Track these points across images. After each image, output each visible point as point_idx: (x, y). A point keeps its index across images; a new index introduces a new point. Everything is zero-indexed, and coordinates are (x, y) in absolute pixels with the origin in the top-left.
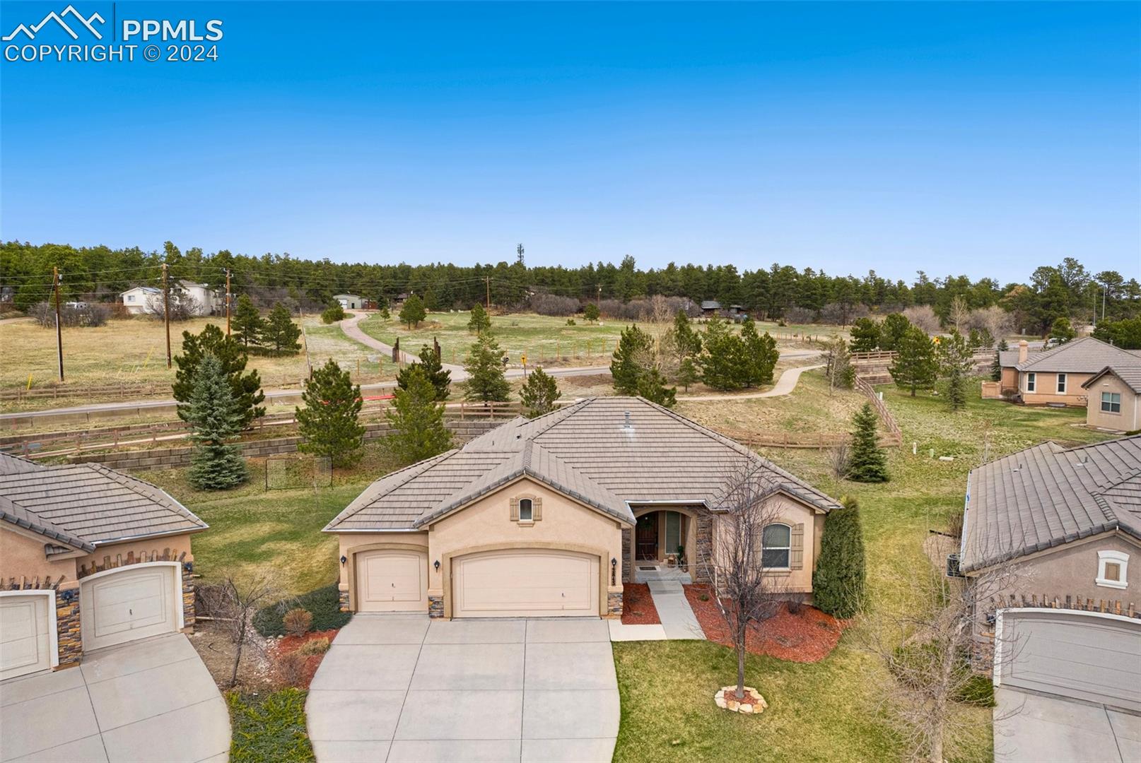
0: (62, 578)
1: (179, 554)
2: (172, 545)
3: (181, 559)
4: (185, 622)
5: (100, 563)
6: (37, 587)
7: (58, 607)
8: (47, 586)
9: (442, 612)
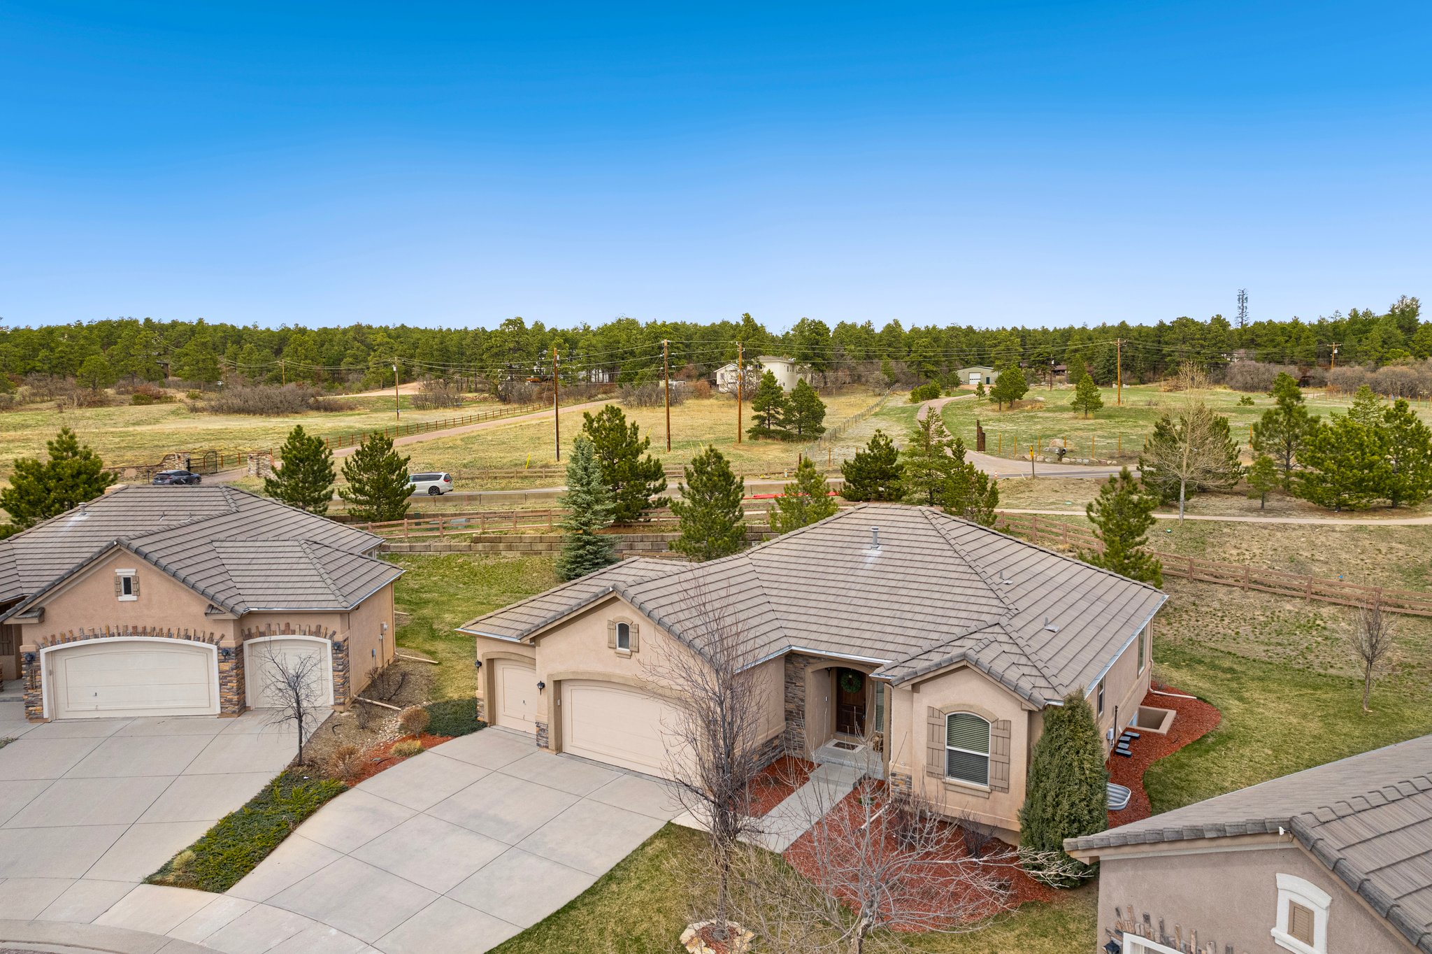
0: (223, 637)
1: (330, 632)
2: (324, 622)
3: (331, 637)
4: (335, 699)
5: (262, 629)
6: (204, 641)
7: (220, 661)
8: (211, 641)
9: (547, 742)
